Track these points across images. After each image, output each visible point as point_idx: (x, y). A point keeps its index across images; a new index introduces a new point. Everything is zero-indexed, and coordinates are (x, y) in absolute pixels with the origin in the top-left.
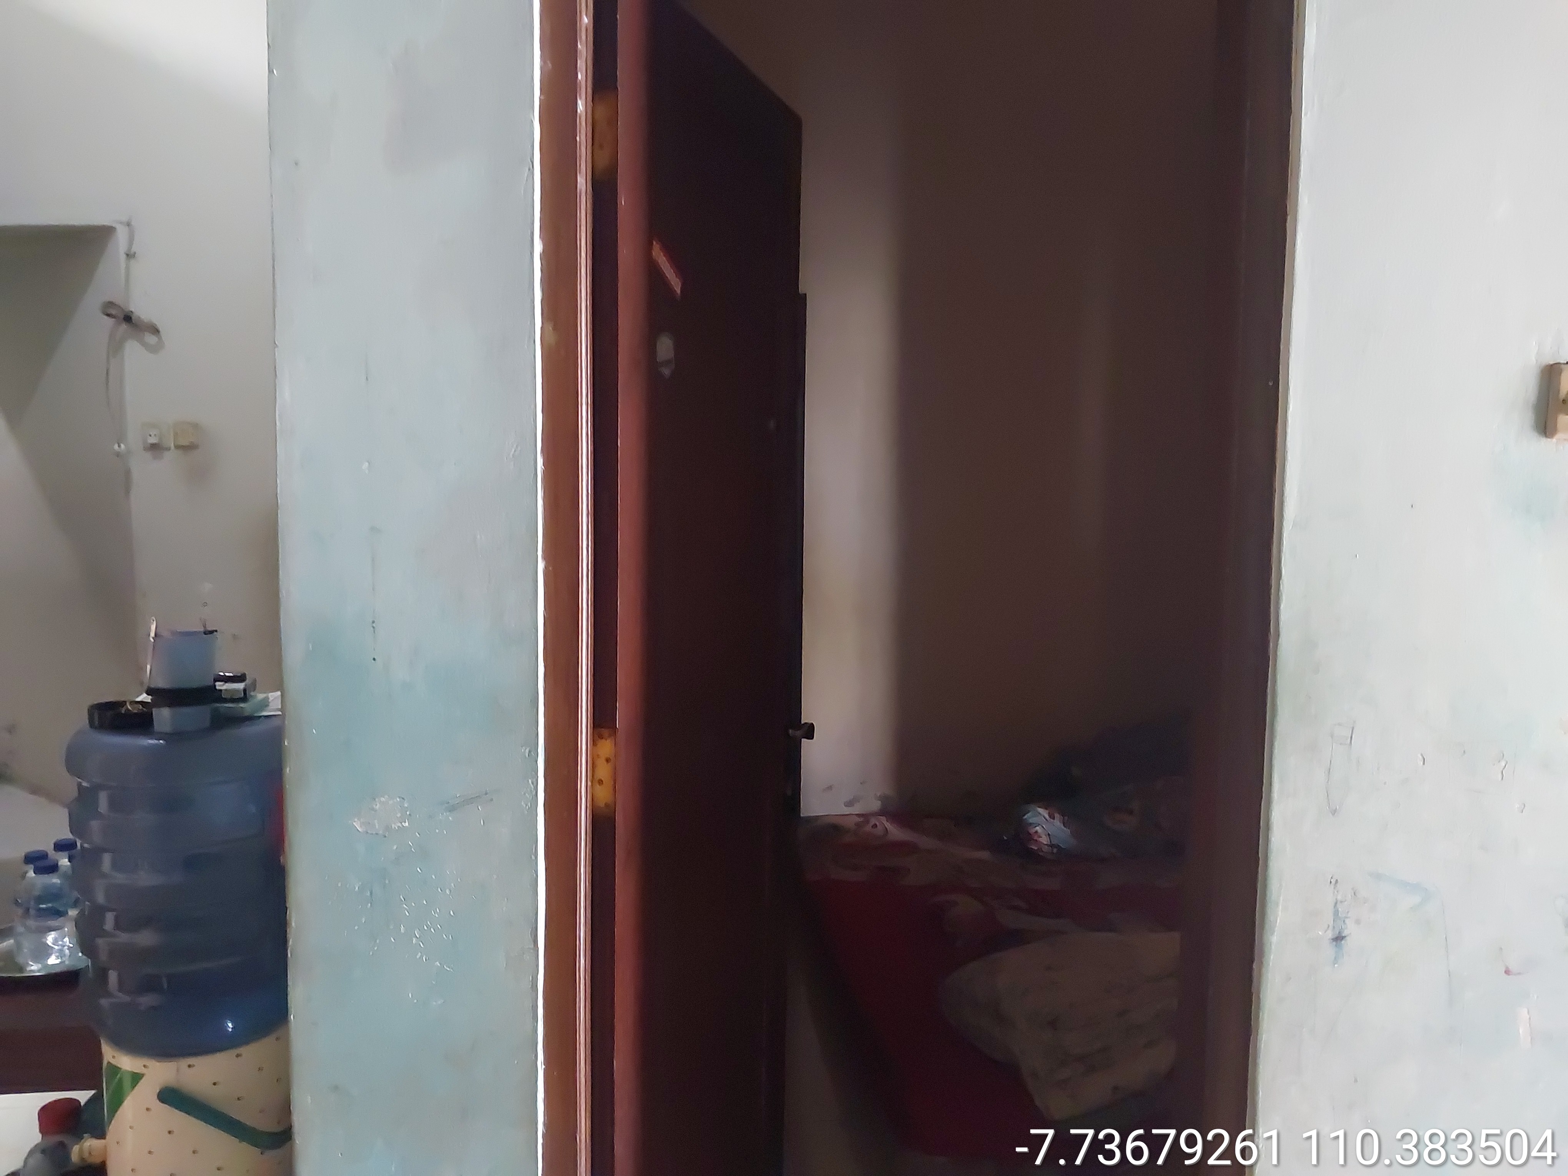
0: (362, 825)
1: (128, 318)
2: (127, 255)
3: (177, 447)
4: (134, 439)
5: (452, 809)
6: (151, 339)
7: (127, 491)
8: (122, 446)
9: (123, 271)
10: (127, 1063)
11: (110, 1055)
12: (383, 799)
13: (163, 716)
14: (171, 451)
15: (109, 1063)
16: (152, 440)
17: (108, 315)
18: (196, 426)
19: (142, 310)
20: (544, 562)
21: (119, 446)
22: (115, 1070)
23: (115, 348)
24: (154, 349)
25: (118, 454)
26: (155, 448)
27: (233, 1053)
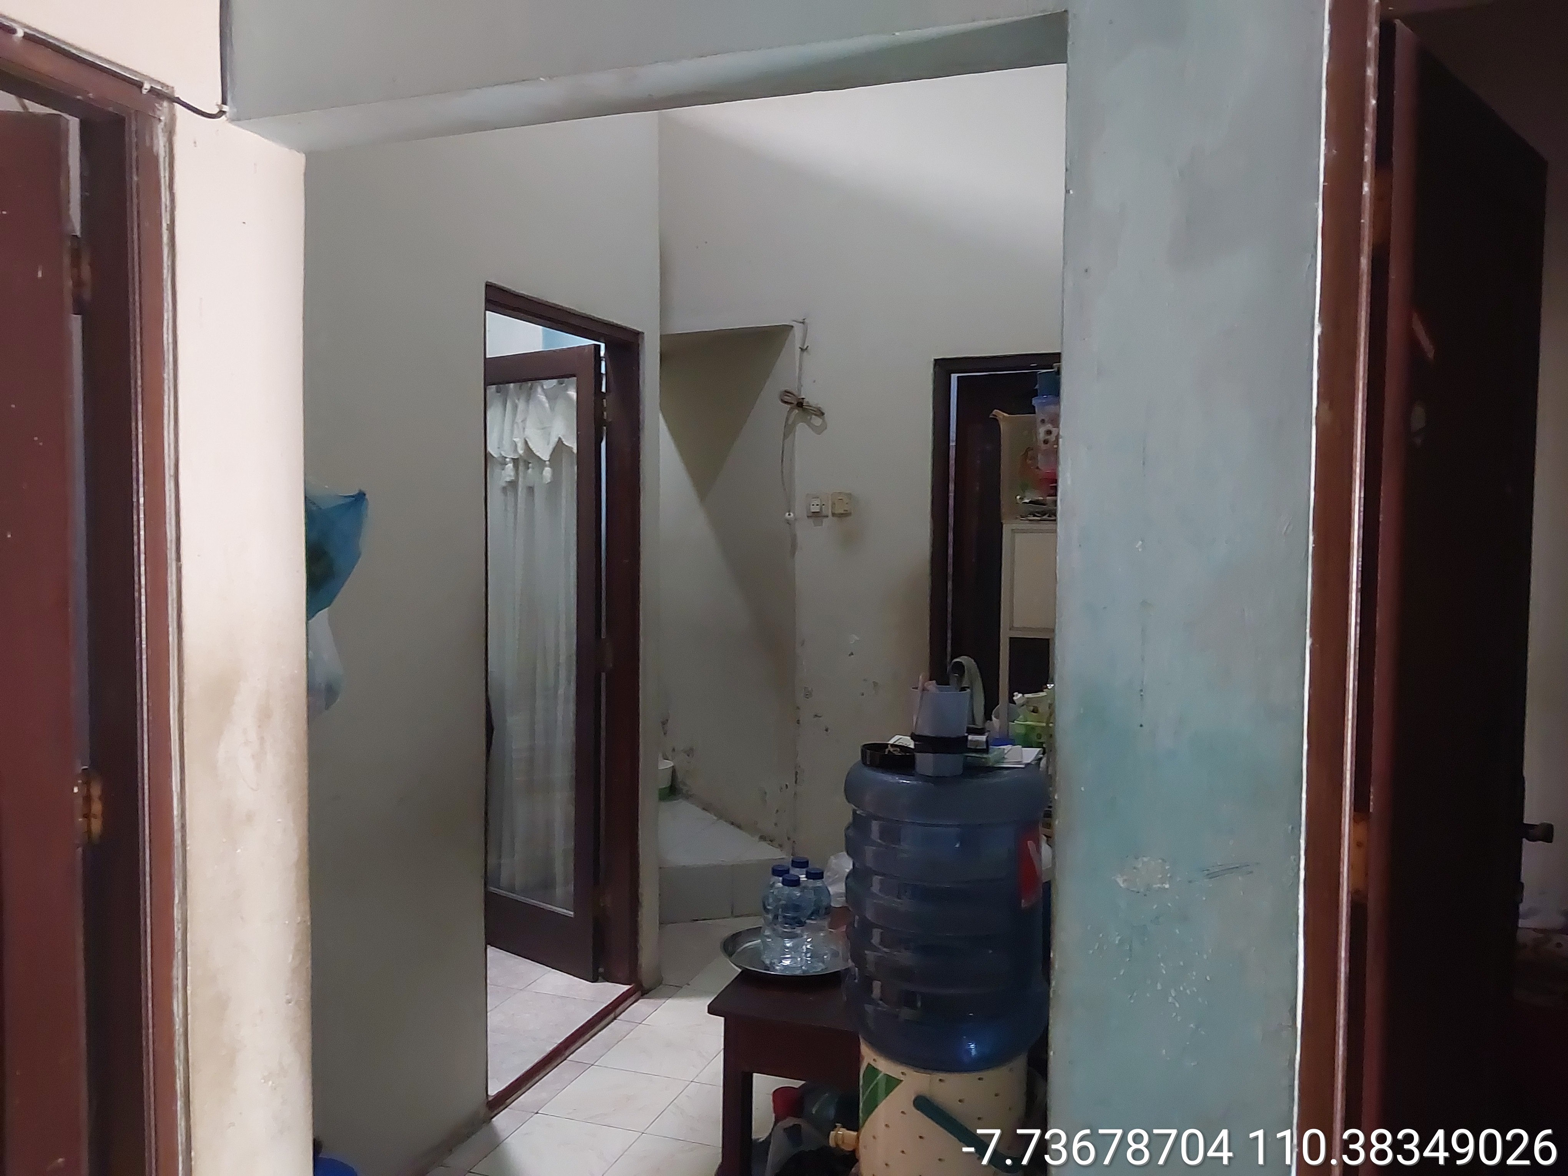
0: (1125, 881)
1: (800, 405)
2: (802, 349)
3: (833, 514)
4: (799, 510)
5: (1212, 876)
6: (817, 421)
7: (793, 554)
8: (792, 515)
9: (797, 364)
10: (885, 1067)
11: (869, 1056)
12: (1145, 859)
13: (925, 762)
14: (829, 518)
15: (869, 1064)
16: (816, 509)
17: (786, 402)
18: (849, 495)
19: (811, 397)
20: (1311, 639)
21: (789, 515)
22: (872, 1071)
23: (789, 430)
24: (820, 430)
25: (788, 522)
26: (816, 516)
27: (975, 1075)
